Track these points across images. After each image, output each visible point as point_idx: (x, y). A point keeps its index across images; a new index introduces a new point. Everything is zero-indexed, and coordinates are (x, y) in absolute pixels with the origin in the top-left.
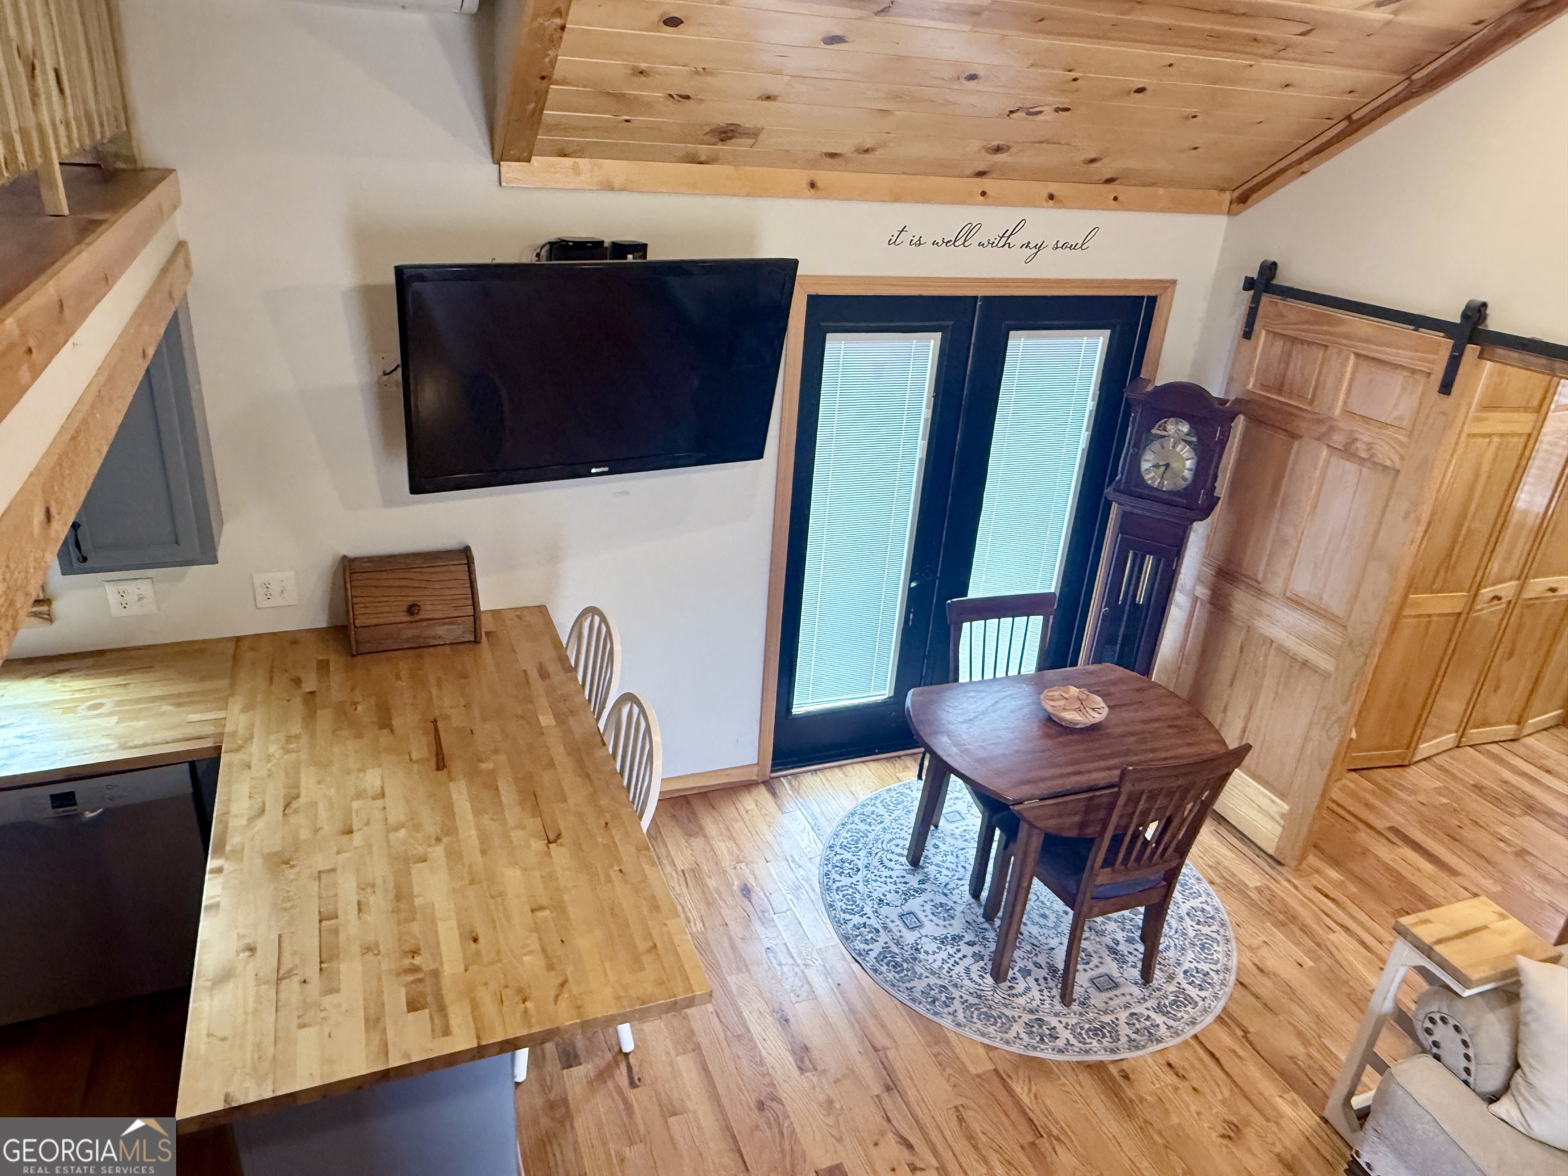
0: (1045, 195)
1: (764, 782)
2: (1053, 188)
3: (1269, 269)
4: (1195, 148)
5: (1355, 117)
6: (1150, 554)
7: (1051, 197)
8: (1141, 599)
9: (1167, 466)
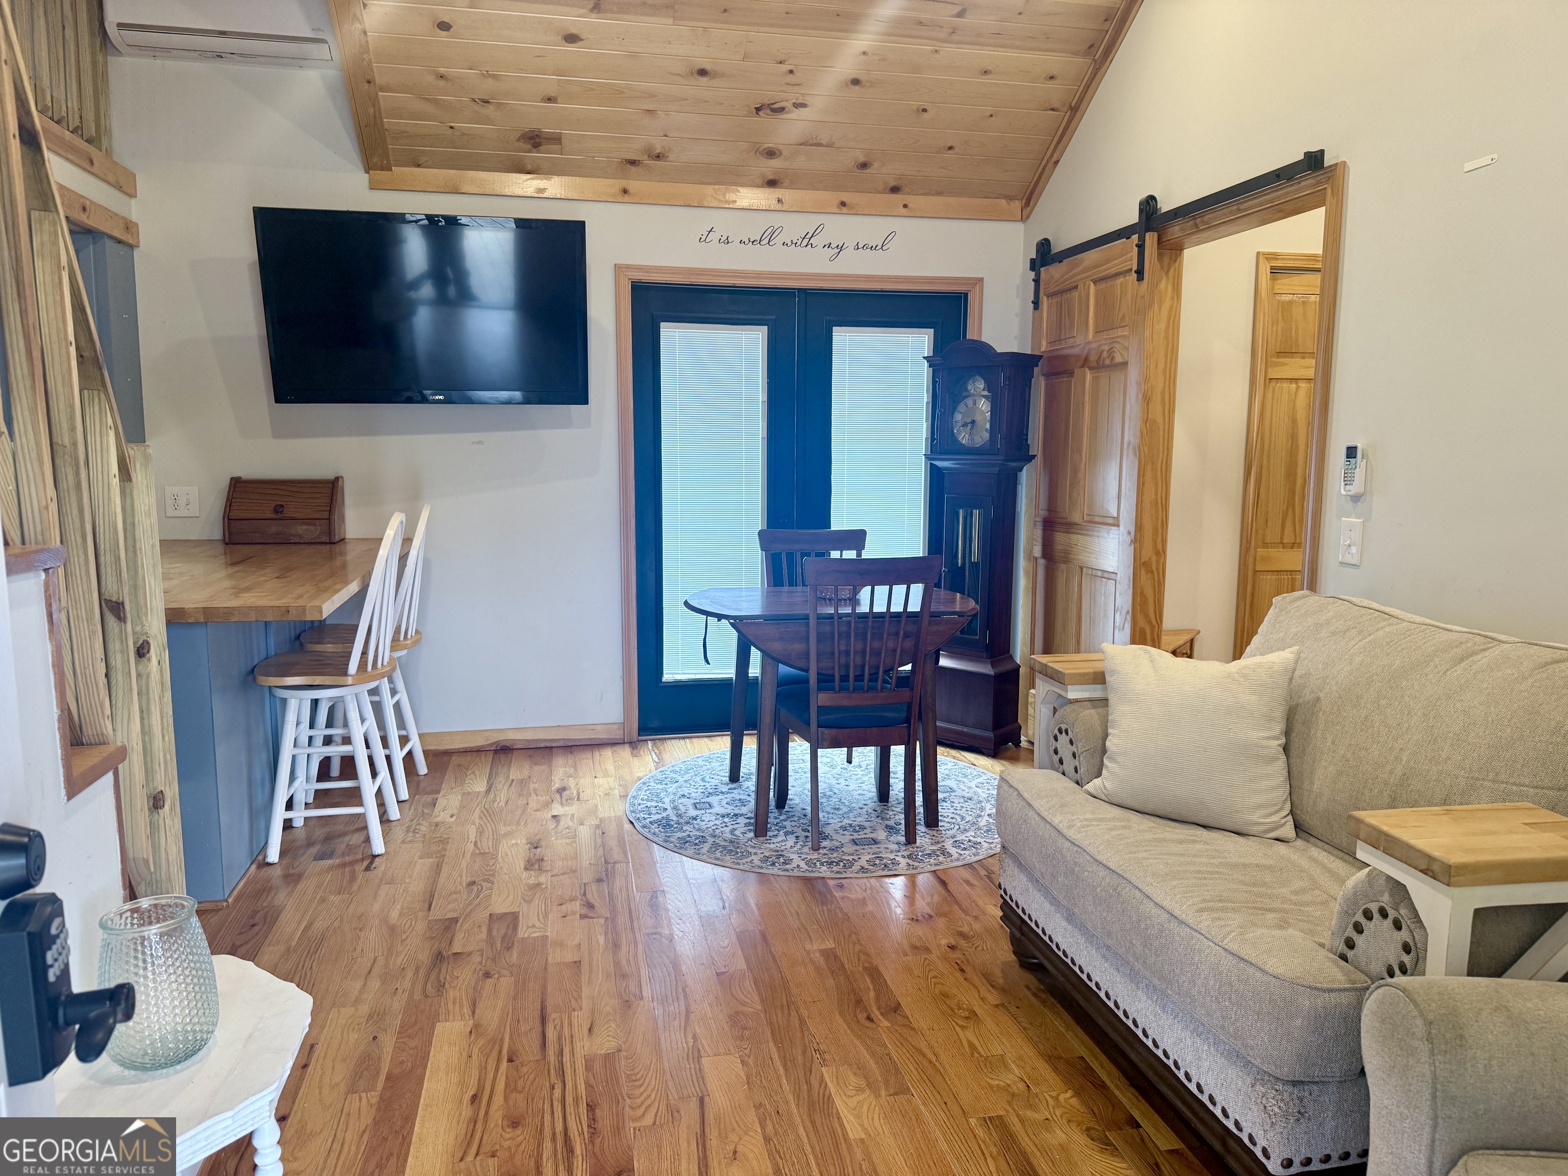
0: (837, 202)
1: (630, 743)
2: (845, 196)
3: (1044, 246)
4: (950, 148)
5: (1073, 105)
6: (976, 509)
7: (843, 204)
8: (974, 558)
9: (973, 422)
